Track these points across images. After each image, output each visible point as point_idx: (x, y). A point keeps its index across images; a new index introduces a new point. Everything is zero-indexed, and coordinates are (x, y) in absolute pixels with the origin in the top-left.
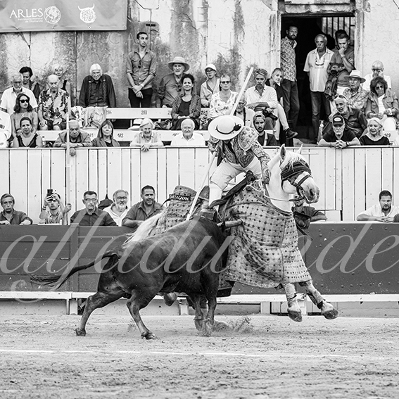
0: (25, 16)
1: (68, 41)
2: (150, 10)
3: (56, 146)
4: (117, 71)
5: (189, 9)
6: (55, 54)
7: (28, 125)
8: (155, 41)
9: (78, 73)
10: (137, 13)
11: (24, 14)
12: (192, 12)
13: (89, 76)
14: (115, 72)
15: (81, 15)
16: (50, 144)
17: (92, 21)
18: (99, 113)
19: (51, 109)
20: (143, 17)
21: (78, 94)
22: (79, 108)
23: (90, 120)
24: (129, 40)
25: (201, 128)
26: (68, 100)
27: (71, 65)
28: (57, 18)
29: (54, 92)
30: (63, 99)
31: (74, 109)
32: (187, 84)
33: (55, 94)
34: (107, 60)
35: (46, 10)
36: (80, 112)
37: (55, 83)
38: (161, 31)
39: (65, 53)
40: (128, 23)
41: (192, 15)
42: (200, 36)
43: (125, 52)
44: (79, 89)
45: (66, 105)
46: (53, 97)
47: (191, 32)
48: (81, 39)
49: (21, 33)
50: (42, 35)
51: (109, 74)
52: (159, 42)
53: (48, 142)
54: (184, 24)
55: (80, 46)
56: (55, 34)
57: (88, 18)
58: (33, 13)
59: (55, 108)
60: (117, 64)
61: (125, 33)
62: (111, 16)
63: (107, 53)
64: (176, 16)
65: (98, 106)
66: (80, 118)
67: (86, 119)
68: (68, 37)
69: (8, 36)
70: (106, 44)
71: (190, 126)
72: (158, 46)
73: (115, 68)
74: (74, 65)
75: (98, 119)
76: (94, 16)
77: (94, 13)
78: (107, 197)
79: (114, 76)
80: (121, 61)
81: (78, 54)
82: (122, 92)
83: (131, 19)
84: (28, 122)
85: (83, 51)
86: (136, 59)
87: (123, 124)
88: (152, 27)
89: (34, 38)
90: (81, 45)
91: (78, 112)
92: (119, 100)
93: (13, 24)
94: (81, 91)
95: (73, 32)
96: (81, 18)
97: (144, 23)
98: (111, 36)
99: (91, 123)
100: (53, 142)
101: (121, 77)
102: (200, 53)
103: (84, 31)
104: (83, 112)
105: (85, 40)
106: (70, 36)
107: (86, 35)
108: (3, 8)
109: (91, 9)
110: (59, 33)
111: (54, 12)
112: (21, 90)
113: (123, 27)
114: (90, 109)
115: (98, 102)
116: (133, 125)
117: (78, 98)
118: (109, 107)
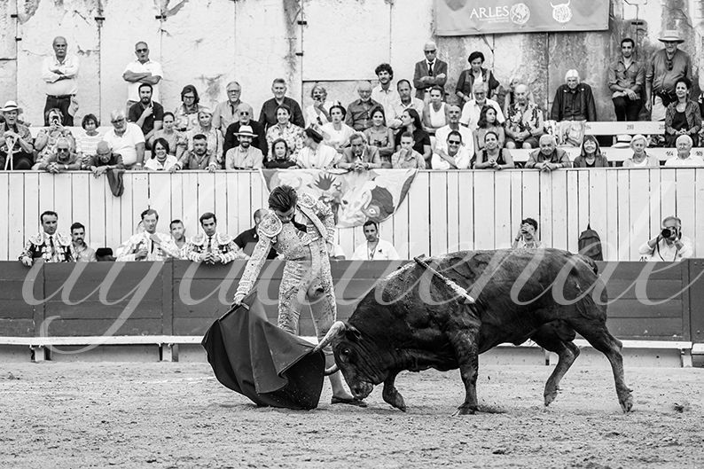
0: (488, 14)
1: (538, 44)
2: (637, 5)
3: (529, 167)
4: (596, 79)
5: (683, 4)
6: (523, 59)
7: (493, 139)
8: (643, 42)
9: (550, 81)
10: (621, 9)
11: (487, 13)
12: (688, 7)
13: (563, 86)
14: (594, 80)
15: (554, 12)
16: (520, 165)
17: (568, 19)
18: (575, 128)
19: (521, 123)
20: (628, 14)
21: (550, 106)
22: (552, 122)
23: (565, 137)
24: (612, 41)
25: (700, 144)
26: (540, 114)
27: (541, 72)
28: (525, 17)
29: (523, 105)
30: (534, 113)
31: (547, 124)
32: (681, 89)
33: (525, 107)
34: (584, 65)
35: (513, 7)
36: (554, 128)
37: (523, 94)
38: (649, 31)
39: (535, 58)
40: (610, 22)
41: (688, 11)
42: (697, 36)
43: (606, 56)
44: (551, 100)
45: (537, 119)
46: (523, 111)
47: (686, 31)
48: (554, 42)
49: (483, 36)
50: (508, 38)
51: (587, 82)
52: (647, 44)
53: (516, 163)
54: (678, 21)
55: (553, 50)
56: (522, 36)
57: (562, 17)
58: (497, 11)
59: (524, 123)
60: (596, 70)
61: (607, 34)
62: (591, 13)
63: (584, 57)
64: (668, 12)
65: (575, 120)
66: (554, 135)
67: (561, 136)
68: (537, 39)
69: (468, 39)
70: (584, 47)
71: (686, 142)
72: (646, 48)
73: (594, 75)
74: (545, 72)
75: (575, 136)
76: (570, 14)
77: (569, 10)
78: (589, 228)
79: (592, 84)
80: (601, 67)
81: (550, 59)
82: (603, 103)
83: (613, 16)
84: (494, 137)
85: (556, 55)
86: (620, 68)
87: (606, 141)
88: (639, 26)
89: (498, 41)
90: (554, 48)
91: (551, 127)
92: (599, 113)
93: (474, 25)
94: (554, 103)
95: (544, 33)
96: (554, 17)
97: (629, 22)
98: (589, 37)
99: (566, 140)
100: (524, 163)
101: (601, 86)
102: (697, 56)
103: (558, 32)
104: (558, 128)
105: (559, 43)
106: (541, 38)
107: (560, 36)
108: (462, 6)
109: (566, 5)
110: (527, 35)
111: (522, 10)
112: (485, 102)
113: (605, 27)
114: (565, 124)
115: (574, 115)
116: (618, 142)
117: (550, 111)
118: (588, 120)
